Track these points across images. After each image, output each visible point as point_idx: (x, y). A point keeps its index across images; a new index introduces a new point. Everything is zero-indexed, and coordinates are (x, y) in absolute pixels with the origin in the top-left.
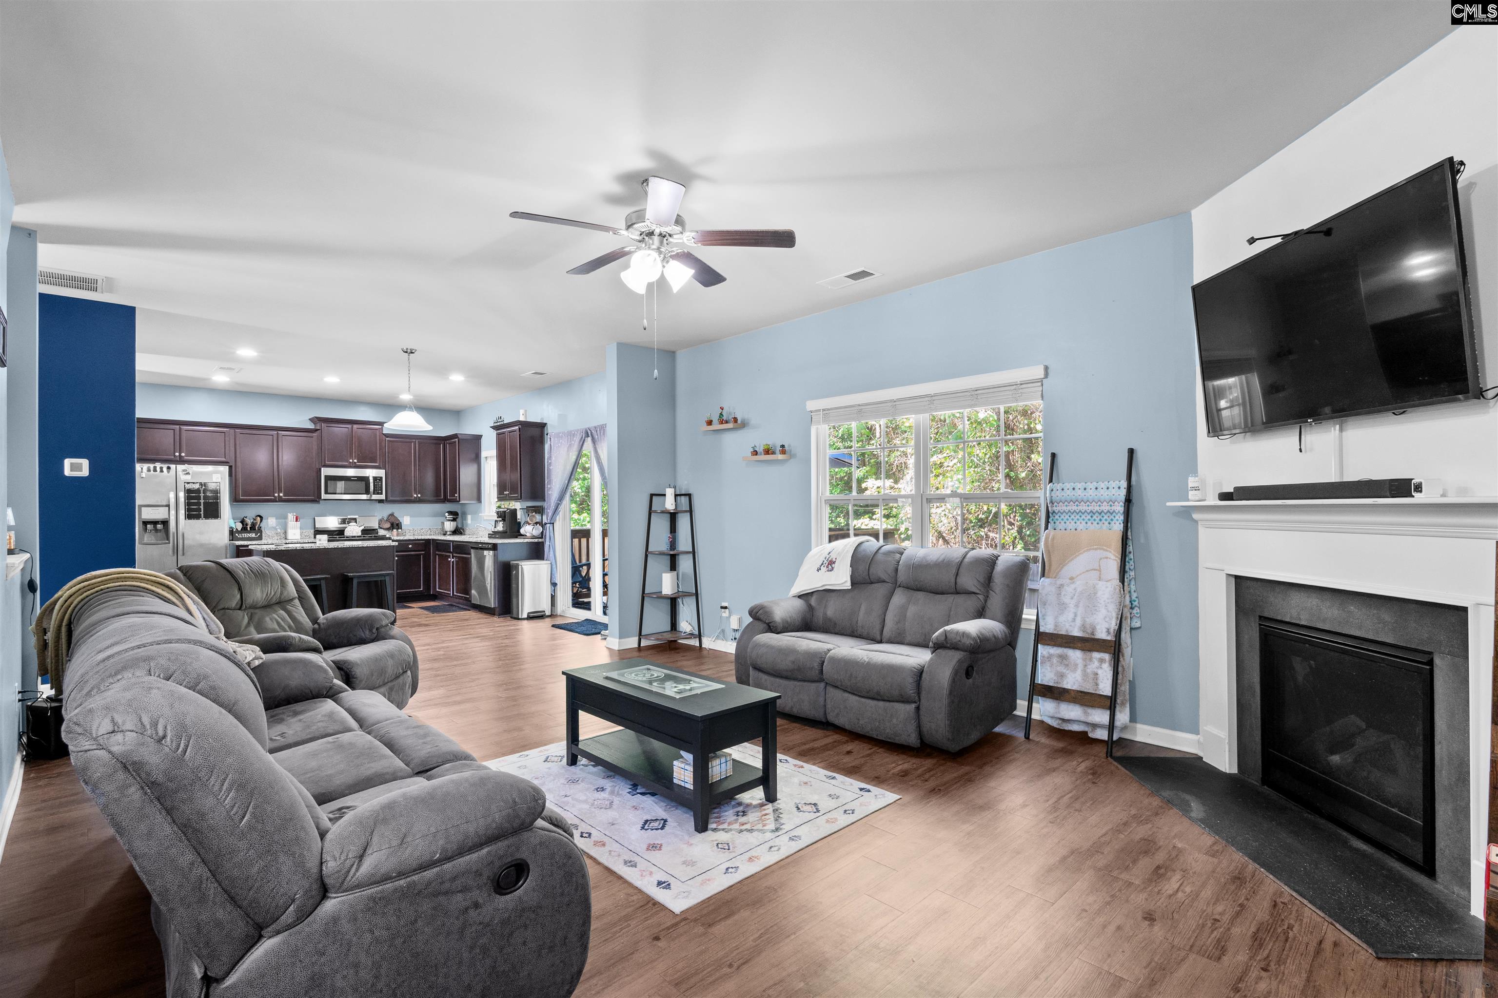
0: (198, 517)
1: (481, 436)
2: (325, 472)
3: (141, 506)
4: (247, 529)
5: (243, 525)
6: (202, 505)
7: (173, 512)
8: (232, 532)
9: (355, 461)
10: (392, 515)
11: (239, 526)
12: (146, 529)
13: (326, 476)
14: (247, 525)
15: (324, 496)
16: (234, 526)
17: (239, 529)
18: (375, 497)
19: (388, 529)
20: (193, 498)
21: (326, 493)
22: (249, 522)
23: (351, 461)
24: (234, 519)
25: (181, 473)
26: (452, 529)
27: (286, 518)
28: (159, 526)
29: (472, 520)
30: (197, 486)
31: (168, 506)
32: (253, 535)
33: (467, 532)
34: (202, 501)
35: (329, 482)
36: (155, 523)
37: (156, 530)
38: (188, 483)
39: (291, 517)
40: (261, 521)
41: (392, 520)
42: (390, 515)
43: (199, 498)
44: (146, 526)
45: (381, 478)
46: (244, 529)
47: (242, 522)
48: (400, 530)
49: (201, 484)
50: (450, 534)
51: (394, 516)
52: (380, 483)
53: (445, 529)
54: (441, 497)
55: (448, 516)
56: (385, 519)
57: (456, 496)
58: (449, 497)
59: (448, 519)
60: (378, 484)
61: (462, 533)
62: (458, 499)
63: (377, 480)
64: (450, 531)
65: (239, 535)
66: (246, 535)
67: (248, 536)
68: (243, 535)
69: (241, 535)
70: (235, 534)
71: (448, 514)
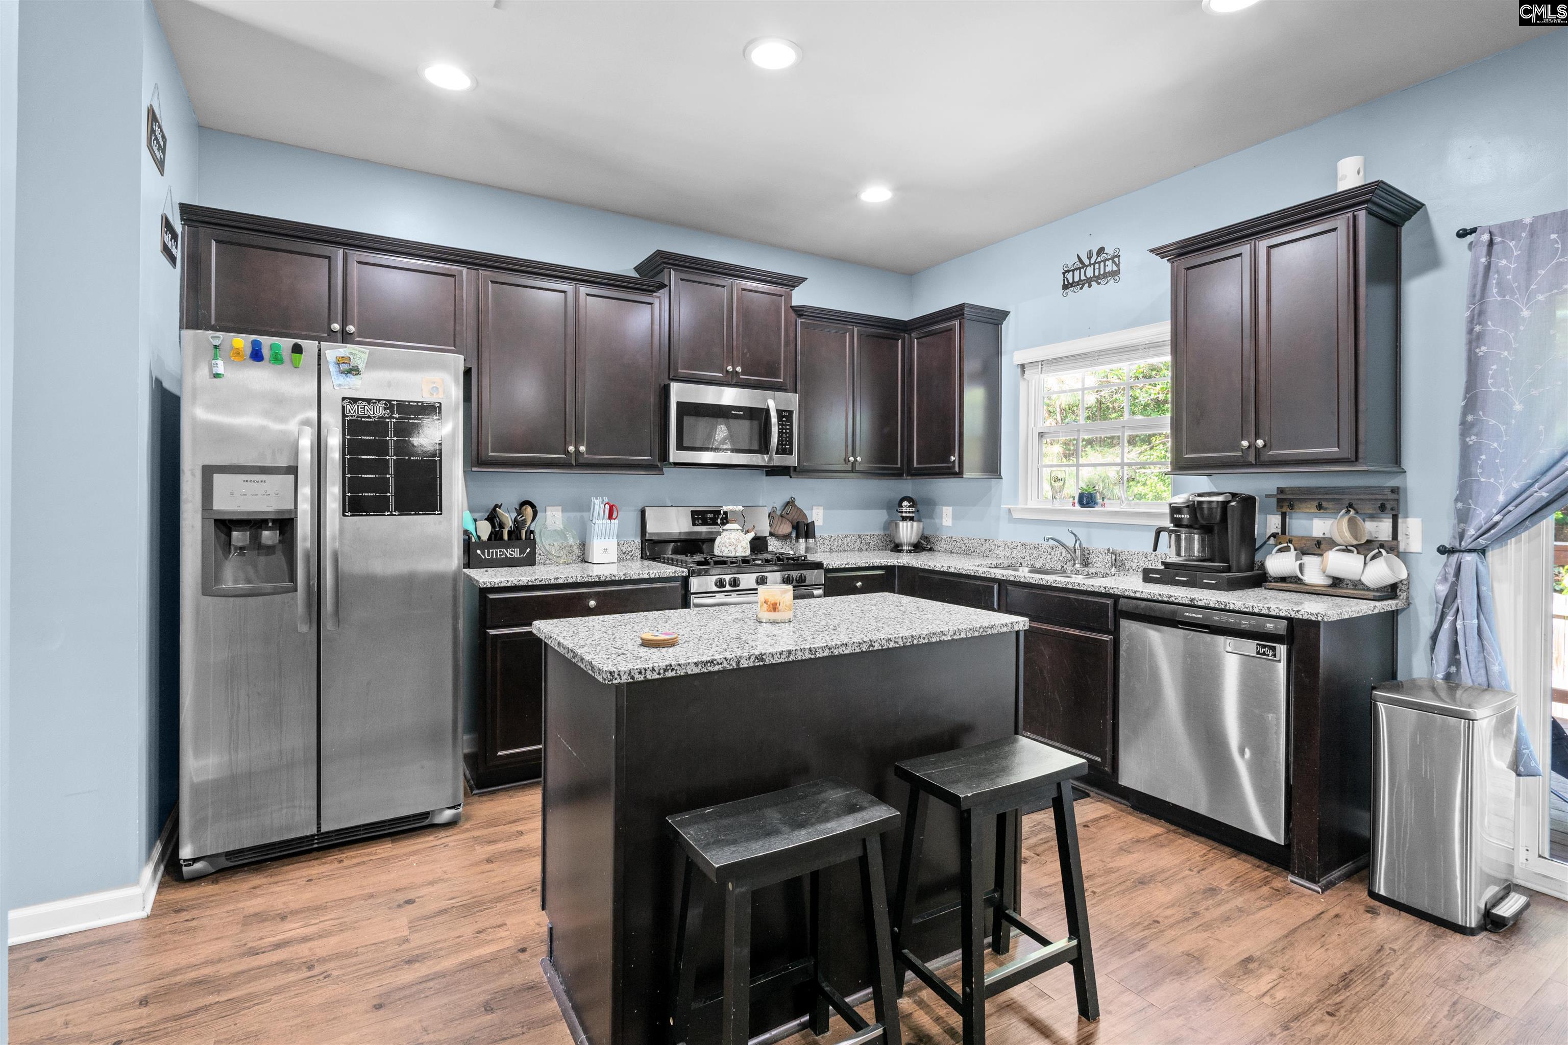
0: (378, 508)
1: (1005, 314)
2: (679, 392)
3: (208, 472)
4: (502, 538)
5: (493, 526)
6: (392, 470)
7: (306, 491)
8: (469, 546)
9: (739, 369)
10: (790, 503)
11: (485, 530)
12: (227, 545)
13: (679, 404)
14: (502, 526)
15: (675, 455)
16: (471, 529)
17: (485, 537)
18: (778, 460)
19: (786, 537)
20: (367, 447)
21: (680, 447)
22: (508, 518)
23: (730, 368)
24: (472, 510)
25: (333, 368)
26: (914, 539)
27: (584, 507)
28: (268, 536)
29: (955, 517)
30: (379, 411)
31: (293, 470)
32: (516, 553)
33: (941, 546)
34: (391, 458)
35: (685, 418)
36: (254, 524)
37: (256, 544)
38: (354, 400)
39: (599, 506)
40: (535, 514)
41: (794, 516)
42: (788, 503)
43: (381, 448)
44: (229, 536)
45: (791, 412)
46: (496, 536)
47: (492, 517)
48: (811, 540)
49: (389, 404)
50: (910, 551)
51: (796, 506)
52: (788, 427)
53: (899, 538)
54: (897, 464)
55: (904, 509)
56: (778, 513)
57: (954, 461)
58: (917, 464)
59: (904, 515)
60: (786, 429)
61: (931, 550)
62: (957, 469)
63: (784, 419)
64: (910, 544)
65: (483, 553)
66: (500, 551)
67: (504, 556)
68: (493, 552)
69: (488, 552)
70: (479, 552)
71: (905, 503)
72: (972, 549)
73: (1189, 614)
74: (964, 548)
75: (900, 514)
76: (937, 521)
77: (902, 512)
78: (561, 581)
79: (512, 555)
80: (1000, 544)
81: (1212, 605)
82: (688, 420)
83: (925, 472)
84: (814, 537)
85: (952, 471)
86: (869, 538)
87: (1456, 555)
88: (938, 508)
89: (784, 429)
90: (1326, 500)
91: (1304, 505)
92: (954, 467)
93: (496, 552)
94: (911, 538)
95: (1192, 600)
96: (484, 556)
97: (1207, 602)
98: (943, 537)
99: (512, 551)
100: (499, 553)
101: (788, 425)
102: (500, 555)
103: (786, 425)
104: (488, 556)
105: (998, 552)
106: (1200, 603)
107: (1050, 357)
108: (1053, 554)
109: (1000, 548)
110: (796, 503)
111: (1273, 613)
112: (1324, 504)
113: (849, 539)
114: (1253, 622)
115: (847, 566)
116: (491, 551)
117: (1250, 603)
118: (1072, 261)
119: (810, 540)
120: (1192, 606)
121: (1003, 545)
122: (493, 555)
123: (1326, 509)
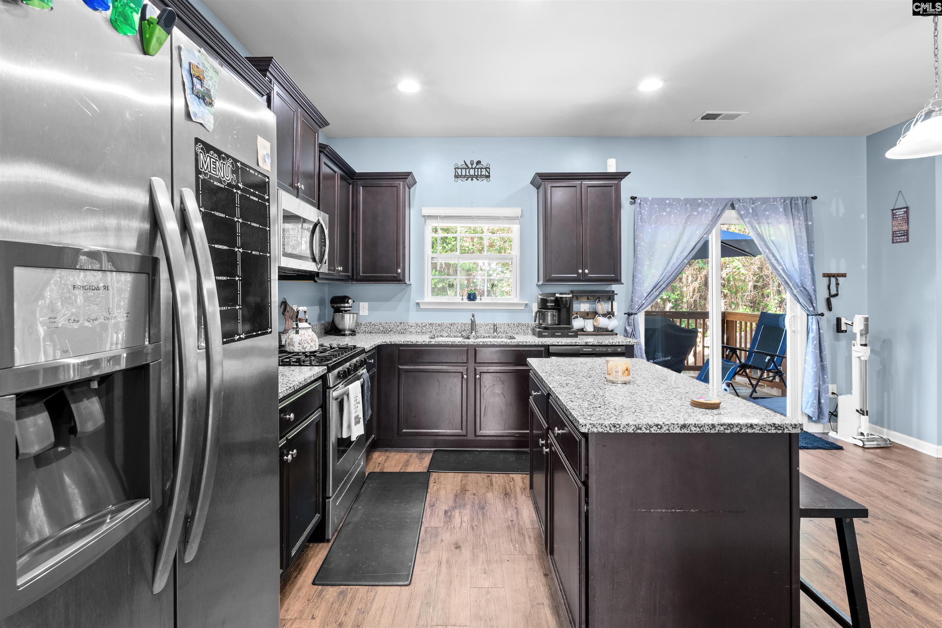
1: (415, 183)
29: (370, 309)
54: (349, 273)
57: (400, 273)
58: (363, 273)
62: (401, 278)
71: (348, 300)
72: (390, 330)
73: (586, 350)
80: (413, 325)
81: (595, 344)
83: (371, 279)
85: (397, 279)
87: (633, 316)
90: (591, 296)
91: (582, 298)
92: (399, 276)
95: (586, 343)
97: (593, 343)
105: (411, 330)
106: (590, 344)
107: (443, 215)
108: (452, 328)
109: (413, 328)
111: (620, 344)
112: (589, 298)
114: (613, 349)
117: (611, 341)
118: (461, 163)
120: (587, 345)
121: (415, 325)
123: (590, 299)
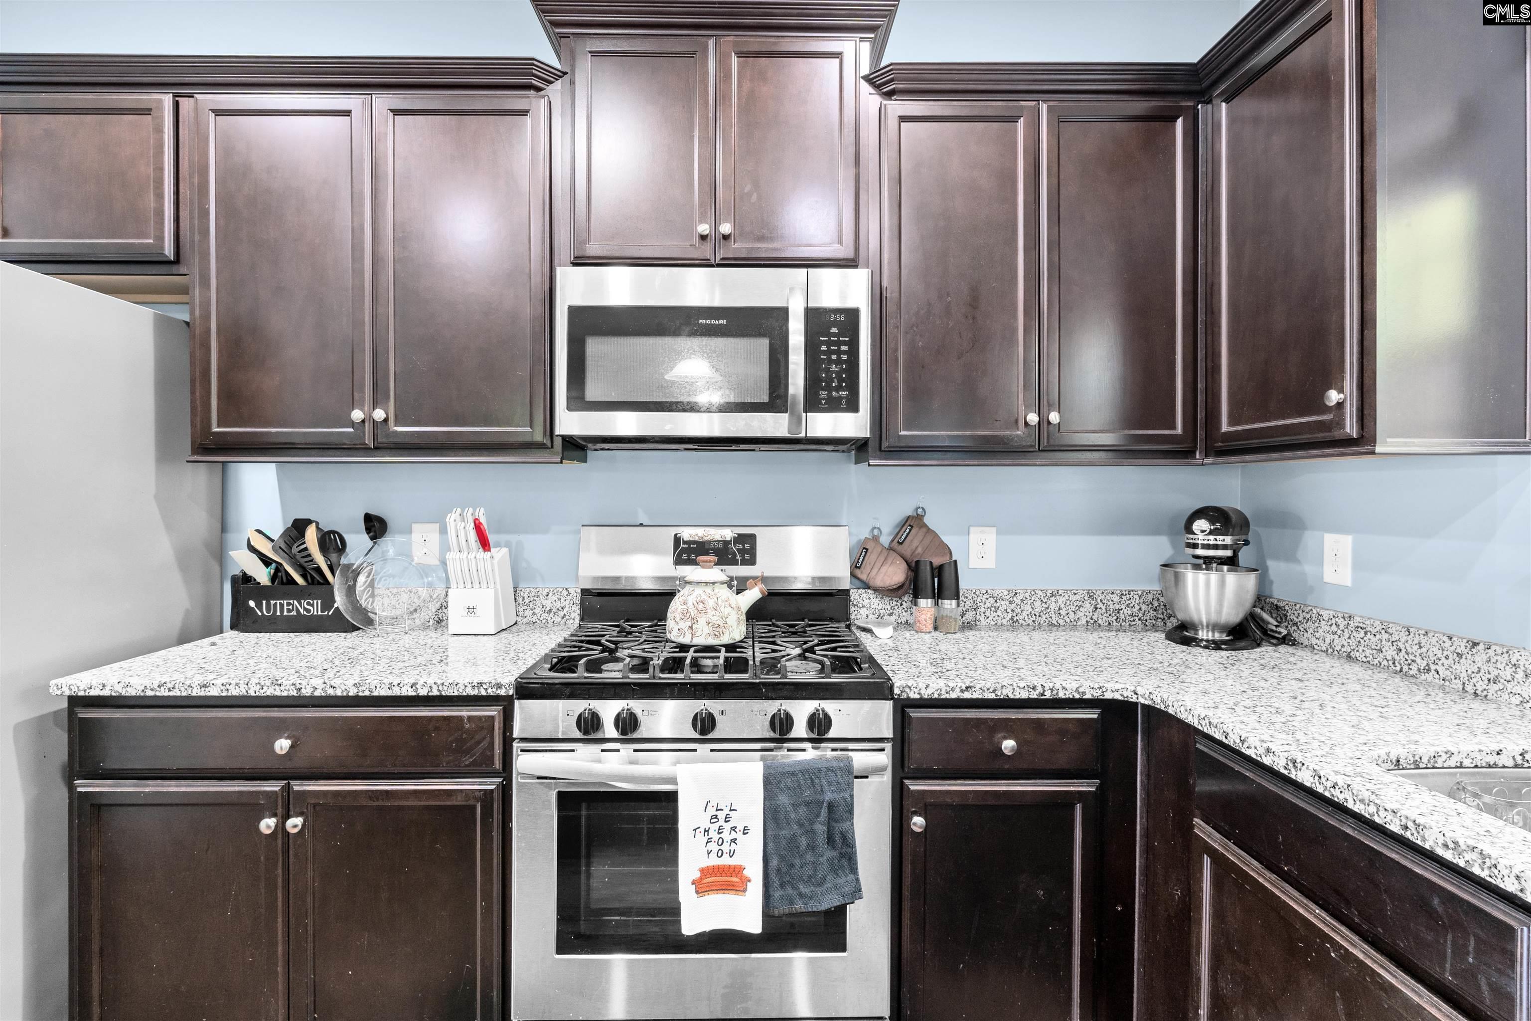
2: (578, 287)
10: (914, 521)
13: (576, 310)
15: (563, 421)
18: (816, 422)
19: (896, 593)
21: (577, 402)
23: (705, 229)
26: (1232, 614)
32: (314, 609)
33: (1321, 635)
41: (915, 545)
42: (906, 520)
45: (854, 313)
48: (949, 605)
50: (1217, 645)
51: (926, 526)
52: (844, 348)
53: (1186, 609)
54: (1173, 427)
55: (1201, 539)
56: (885, 540)
57: (1340, 405)
58: (1231, 423)
59: (1200, 552)
60: (839, 353)
61: (1286, 640)
62: (1351, 428)
63: (834, 330)
64: (1215, 627)
65: (259, 606)
66: (288, 604)
67: (294, 613)
68: (275, 604)
69: (268, 605)
70: (252, 604)
71: (1201, 525)
74: (1390, 653)
75: (1190, 551)
76: (1308, 569)
77: (1195, 546)
78: (214, 692)
79: (308, 611)
82: (595, 347)
83: (1255, 442)
84: (956, 595)
85: (1337, 434)
86: (1116, 599)
88: (1309, 538)
89: (834, 352)
92: (1340, 423)
93: (282, 606)
94: (1219, 612)
96: (261, 611)
98: (1326, 614)
99: (308, 604)
100: (284, 607)
101: (844, 343)
102: (289, 611)
103: (839, 343)
104: (268, 611)
110: (926, 520)
113: (1061, 600)
115: (967, 695)
116: (272, 602)
119: (946, 602)
122: (275, 611)
